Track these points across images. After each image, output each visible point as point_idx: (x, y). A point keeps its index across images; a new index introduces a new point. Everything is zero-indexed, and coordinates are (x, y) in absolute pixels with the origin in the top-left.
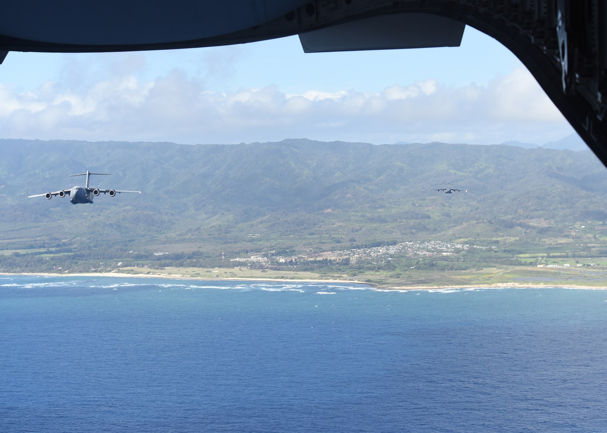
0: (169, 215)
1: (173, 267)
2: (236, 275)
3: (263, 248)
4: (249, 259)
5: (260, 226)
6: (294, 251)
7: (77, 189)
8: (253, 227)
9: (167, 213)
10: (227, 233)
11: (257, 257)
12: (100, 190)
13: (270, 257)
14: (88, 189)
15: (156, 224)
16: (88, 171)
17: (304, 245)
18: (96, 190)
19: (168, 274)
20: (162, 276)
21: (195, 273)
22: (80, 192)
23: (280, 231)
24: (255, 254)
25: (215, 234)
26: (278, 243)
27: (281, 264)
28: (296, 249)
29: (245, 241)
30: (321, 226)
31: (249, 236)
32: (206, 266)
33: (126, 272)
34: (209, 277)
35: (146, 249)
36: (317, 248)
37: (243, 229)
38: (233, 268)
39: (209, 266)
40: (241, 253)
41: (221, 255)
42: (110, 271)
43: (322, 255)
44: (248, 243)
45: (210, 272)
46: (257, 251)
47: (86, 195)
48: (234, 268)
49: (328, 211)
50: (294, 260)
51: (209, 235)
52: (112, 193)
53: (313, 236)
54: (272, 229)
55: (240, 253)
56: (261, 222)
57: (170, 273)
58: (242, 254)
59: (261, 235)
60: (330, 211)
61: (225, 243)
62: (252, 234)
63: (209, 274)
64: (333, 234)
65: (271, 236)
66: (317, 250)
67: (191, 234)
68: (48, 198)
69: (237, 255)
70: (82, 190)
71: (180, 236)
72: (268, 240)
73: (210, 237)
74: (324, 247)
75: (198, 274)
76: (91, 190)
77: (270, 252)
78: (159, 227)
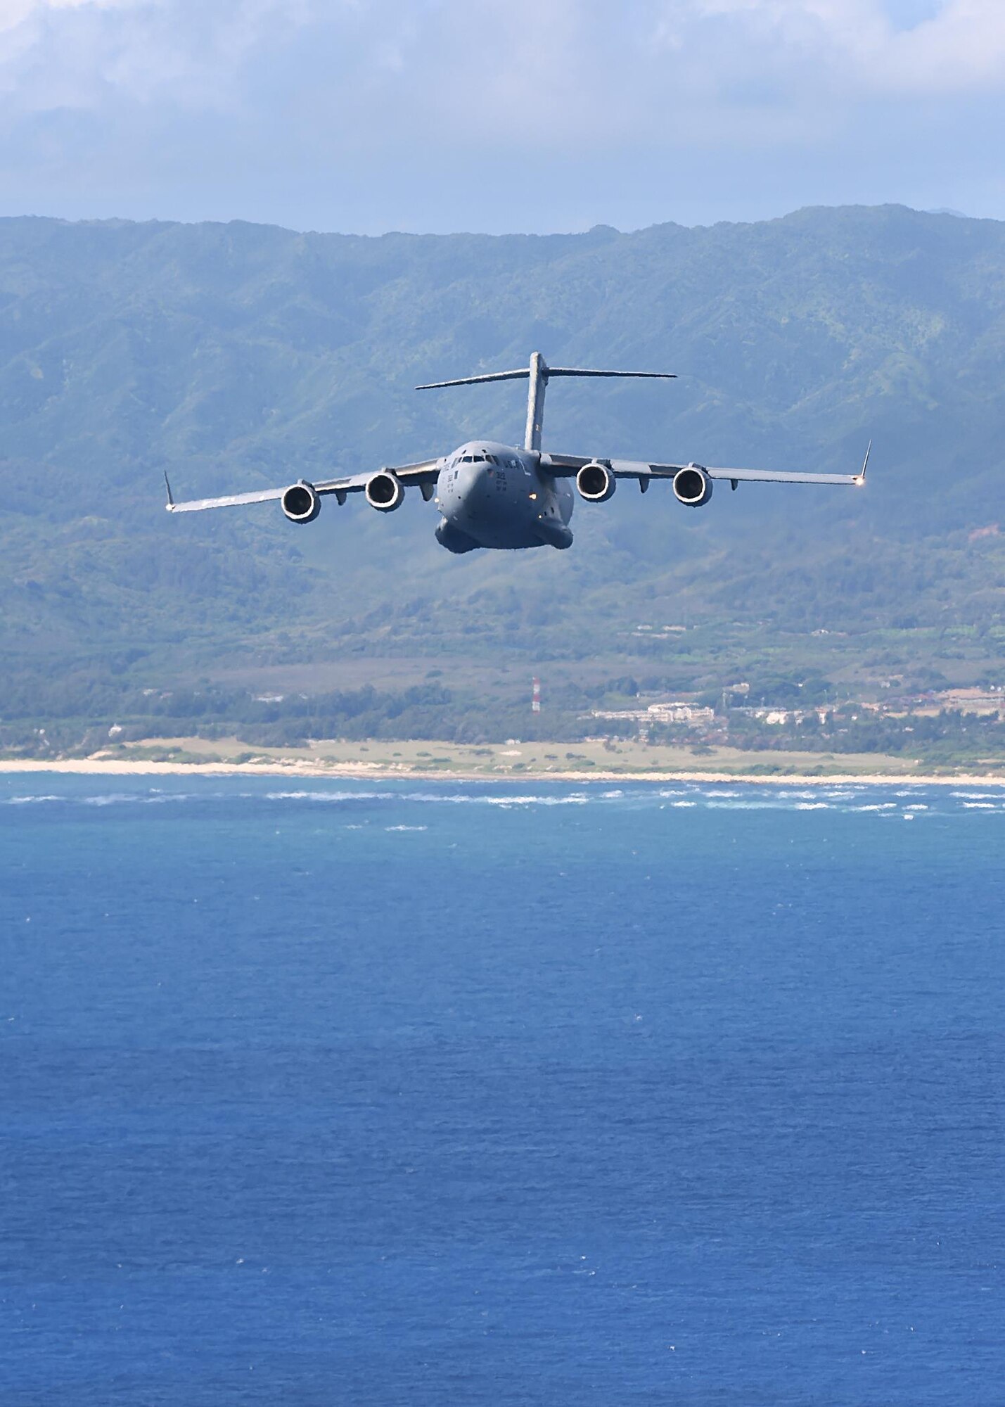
0: (279, 552)
1: (339, 741)
2: (593, 764)
3: (700, 677)
4: (639, 714)
5: (685, 591)
6: (827, 686)
7: (477, 459)
8: (653, 597)
9: (270, 547)
10: (544, 622)
11: (675, 708)
12: (618, 466)
13: (728, 706)
14: (546, 459)
15: (228, 588)
16: (534, 356)
17: (867, 665)
18: (594, 464)
19: (322, 759)
20: (300, 768)
21: (428, 758)
22: (500, 475)
23: (772, 615)
24: (665, 695)
25: (492, 624)
26: (761, 657)
27: (774, 729)
28: (834, 678)
29: (620, 652)
30: (946, 591)
31: (637, 631)
32: (470, 734)
33: (154, 757)
34: (489, 769)
35: (207, 681)
36: (921, 673)
37: (615, 606)
38: (580, 742)
39: (481, 736)
40: (608, 695)
41: (527, 700)
42: (85, 754)
43: (943, 700)
44: (635, 659)
45: (490, 753)
46: (676, 687)
47: (534, 496)
48: (585, 741)
49: (986, 532)
50: (822, 716)
51: (468, 630)
52: (689, 484)
53: (912, 632)
54: (737, 603)
55: (603, 693)
56: (691, 579)
57: (331, 760)
58: (617, 696)
59: (690, 627)
60: (995, 532)
61: (540, 659)
62: (650, 625)
63: (485, 760)
64: (995, 624)
65: (731, 634)
66: (922, 683)
67: (388, 628)
68: (294, 517)
69: (590, 700)
70: (508, 465)
71: (345, 632)
72: (720, 648)
73: (472, 636)
74: (950, 671)
75: (441, 763)
76: (566, 468)
77: (730, 688)
78: (242, 602)
